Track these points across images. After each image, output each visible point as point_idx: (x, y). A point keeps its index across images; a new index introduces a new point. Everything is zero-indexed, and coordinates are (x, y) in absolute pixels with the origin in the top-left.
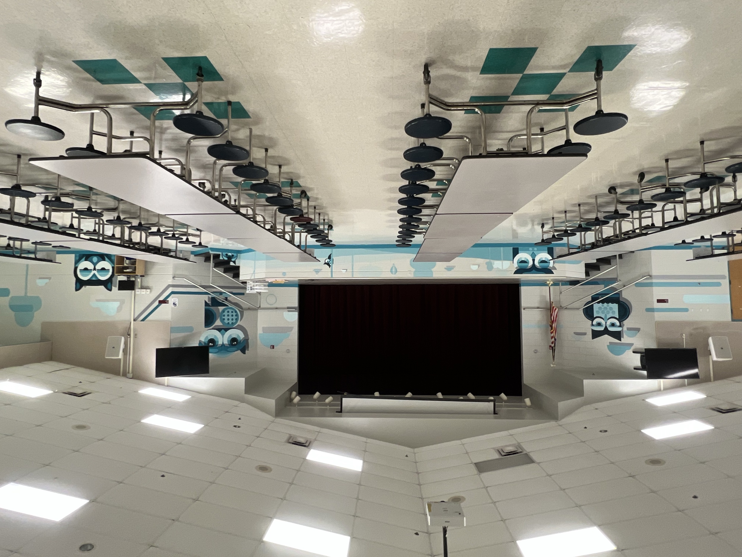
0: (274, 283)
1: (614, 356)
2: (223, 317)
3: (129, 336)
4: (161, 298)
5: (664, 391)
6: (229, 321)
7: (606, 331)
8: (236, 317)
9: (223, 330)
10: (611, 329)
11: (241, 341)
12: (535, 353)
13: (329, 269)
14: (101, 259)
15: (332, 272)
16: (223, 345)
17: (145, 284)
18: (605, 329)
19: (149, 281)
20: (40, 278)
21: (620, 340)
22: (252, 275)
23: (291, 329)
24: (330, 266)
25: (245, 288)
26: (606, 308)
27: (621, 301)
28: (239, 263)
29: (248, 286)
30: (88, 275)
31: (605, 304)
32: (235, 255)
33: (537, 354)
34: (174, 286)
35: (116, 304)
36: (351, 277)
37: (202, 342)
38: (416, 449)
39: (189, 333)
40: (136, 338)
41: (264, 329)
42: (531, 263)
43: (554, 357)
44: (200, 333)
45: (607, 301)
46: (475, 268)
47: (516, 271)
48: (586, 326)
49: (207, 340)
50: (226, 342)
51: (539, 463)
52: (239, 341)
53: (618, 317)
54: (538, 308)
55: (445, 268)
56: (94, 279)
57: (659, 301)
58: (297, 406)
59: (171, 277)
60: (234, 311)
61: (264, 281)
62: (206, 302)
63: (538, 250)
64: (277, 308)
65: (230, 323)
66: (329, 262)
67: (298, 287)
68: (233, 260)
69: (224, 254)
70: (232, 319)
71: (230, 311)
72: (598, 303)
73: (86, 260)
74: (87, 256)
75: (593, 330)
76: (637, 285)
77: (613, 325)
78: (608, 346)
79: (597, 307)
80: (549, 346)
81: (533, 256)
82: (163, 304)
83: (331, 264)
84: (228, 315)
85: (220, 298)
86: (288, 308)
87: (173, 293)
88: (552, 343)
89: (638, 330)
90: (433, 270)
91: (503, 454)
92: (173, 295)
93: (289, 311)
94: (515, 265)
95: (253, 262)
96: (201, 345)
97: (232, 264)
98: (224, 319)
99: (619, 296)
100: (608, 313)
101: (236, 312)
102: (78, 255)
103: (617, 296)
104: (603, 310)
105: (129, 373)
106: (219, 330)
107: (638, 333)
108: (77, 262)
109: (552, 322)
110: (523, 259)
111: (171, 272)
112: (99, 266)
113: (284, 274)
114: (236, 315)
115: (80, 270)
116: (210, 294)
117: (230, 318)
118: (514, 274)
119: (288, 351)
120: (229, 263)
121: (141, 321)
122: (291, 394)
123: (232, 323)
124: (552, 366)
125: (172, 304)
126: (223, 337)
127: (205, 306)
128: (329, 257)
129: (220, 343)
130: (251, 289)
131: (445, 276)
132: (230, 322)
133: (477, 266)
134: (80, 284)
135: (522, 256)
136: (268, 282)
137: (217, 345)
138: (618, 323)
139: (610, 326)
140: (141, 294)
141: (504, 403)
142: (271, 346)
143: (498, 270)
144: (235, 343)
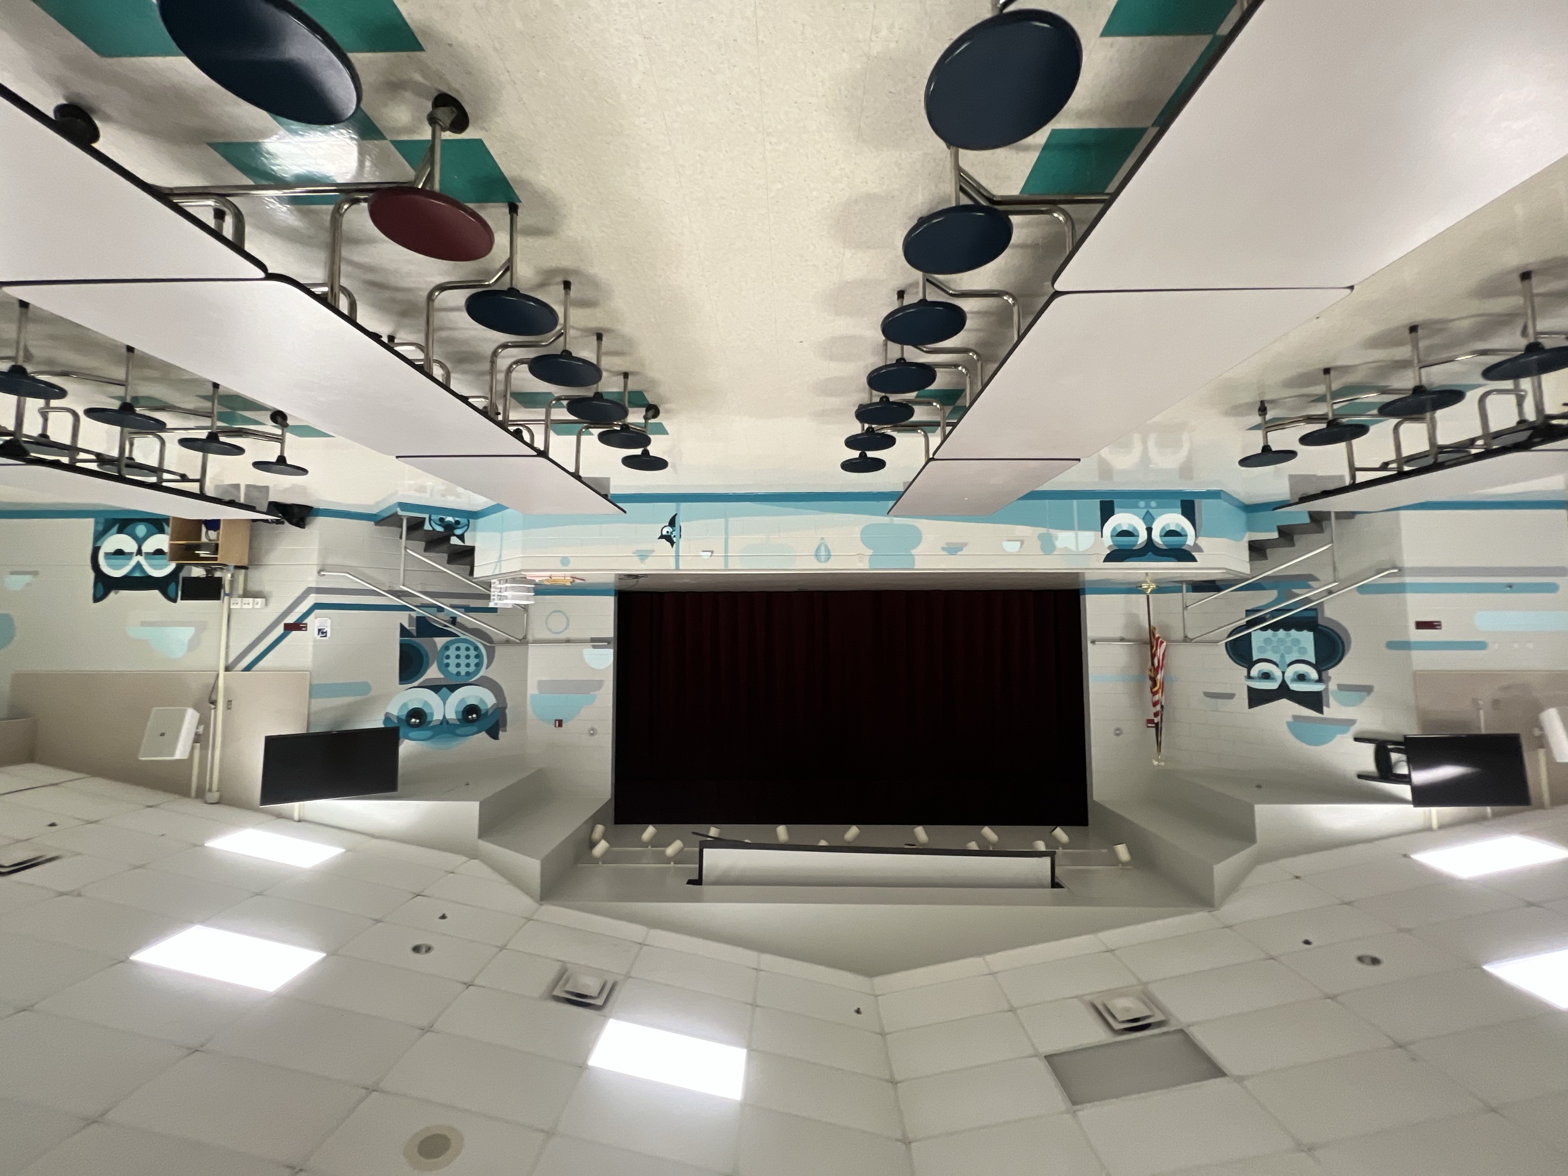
0: (546, 583)
1: (1308, 747)
2: (446, 661)
3: (212, 706)
4: (291, 619)
5: (1441, 832)
6: (458, 669)
7: (1283, 691)
8: (477, 661)
9: (444, 689)
10: (1296, 687)
11: (487, 712)
12: (1117, 735)
13: (672, 551)
14: (156, 530)
15: (677, 556)
16: (445, 721)
17: (253, 587)
18: (1280, 686)
19: (262, 578)
20: (12, 573)
21: (1321, 711)
22: (496, 565)
23: (599, 684)
24: (672, 543)
25: (488, 597)
26: (1281, 641)
27: (1322, 626)
28: (474, 540)
29: (494, 592)
30: (124, 566)
31: (1281, 632)
32: (463, 521)
33: (1121, 736)
34: (319, 591)
35: (187, 633)
36: (723, 568)
37: (392, 718)
38: (878, 980)
39: (358, 698)
40: (229, 709)
41: (545, 686)
42: (1143, 537)
43: (1159, 744)
44: (388, 697)
45: (1287, 625)
46: (1013, 547)
47: (1108, 555)
48: (1236, 678)
49: (404, 713)
50: (451, 715)
51: (1240, 1079)
52: (483, 712)
53: (1313, 661)
54: (1122, 640)
55: (944, 549)
56: (137, 574)
57: (1420, 625)
58: (600, 863)
59: (315, 569)
60: (472, 648)
61: (524, 580)
62: (402, 627)
63: (1158, 507)
64: (568, 641)
65: (463, 673)
66: (671, 533)
67: (615, 596)
68: (458, 532)
69: (435, 517)
70: (468, 665)
71: (463, 646)
72: (1264, 629)
73: (120, 531)
74: (123, 522)
75: (1250, 689)
76: (1362, 590)
77: (1301, 678)
78: (1288, 723)
79: (1259, 637)
80: (1145, 722)
81: (1149, 520)
82: (294, 633)
83: (675, 539)
84: (458, 657)
85: (439, 620)
86: (593, 640)
87: (318, 606)
88: (1156, 715)
89: (1368, 689)
90: (914, 552)
91: (1118, 1026)
92: (317, 611)
93: (594, 647)
94: (1107, 542)
95: (499, 534)
96: (390, 725)
97: (454, 541)
98: (448, 665)
99: (1317, 613)
100: (1289, 651)
101: (476, 648)
102: (102, 520)
103: (1311, 614)
104: (1275, 644)
105: (210, 790)
106: (436, 688)
107: (1368, 698)
108: (99, 536)
109: (1156, 670)
110: (1125, 528)
111: (313, 559)
112: (150, 546)
113: (565, 561)
114: (477, 657)
115: (107, 554)
116: (414, 610)
117: (463, 661)
118: (1105, 561)
119: (593, 732)
120: (449, 540)
121: (243, 671)
122: (592, 830)
123: (468, 674)
124: (1156, 763)
125: (317, 631)
126: (444, 704)
127: (402, 635)
128: (672, 523)
129: (437, 716)
130: (501, 598)
131: (944, 567)
132: (463, 670)
133: (1019, 543)
134: (105, 585)
135: (1122, 519)
136: (532, 582)
137: (431, 722)
138: (1313, 674)
139: (1293, 680)
140: (241, 609)
141: (1060, 848)
142: (556, 720)
143: (1067, 553)
144: (474, 716)
